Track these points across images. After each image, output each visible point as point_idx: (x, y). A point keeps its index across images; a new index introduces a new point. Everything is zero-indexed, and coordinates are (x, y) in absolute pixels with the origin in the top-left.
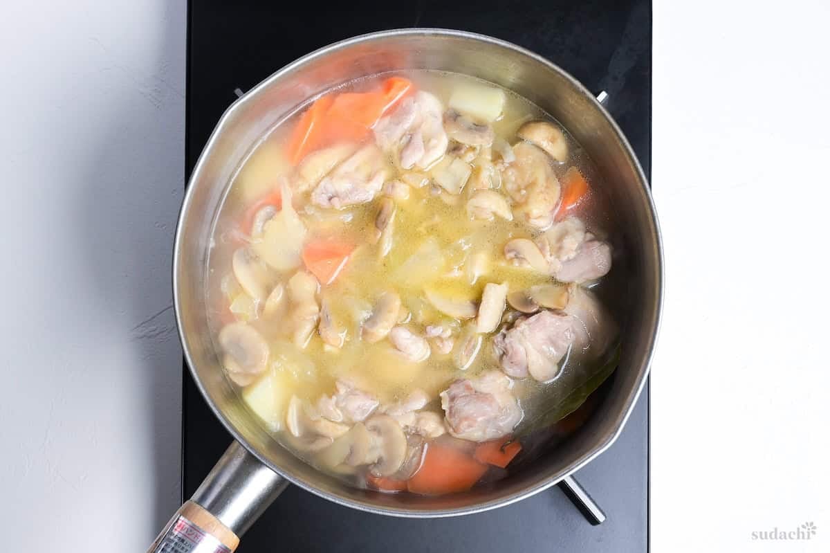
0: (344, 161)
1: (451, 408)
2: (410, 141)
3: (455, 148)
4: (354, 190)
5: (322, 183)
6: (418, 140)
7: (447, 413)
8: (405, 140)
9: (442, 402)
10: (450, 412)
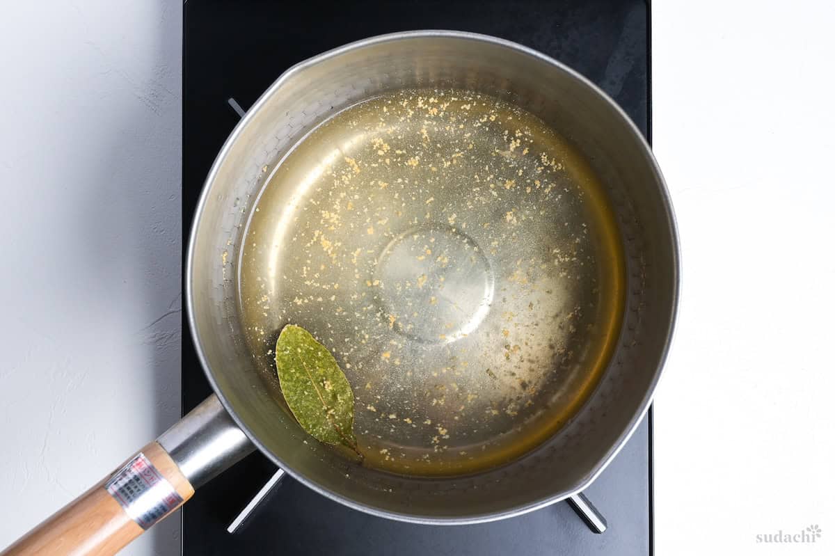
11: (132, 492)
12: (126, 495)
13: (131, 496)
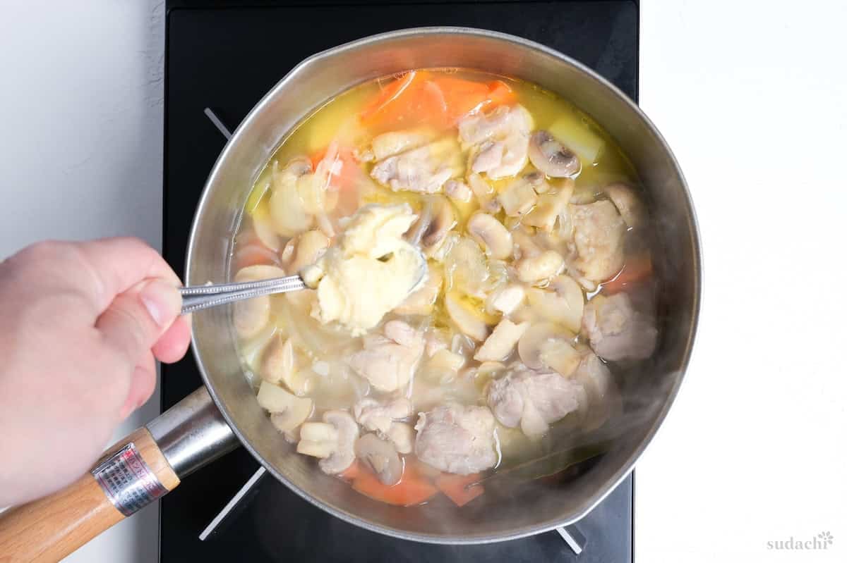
0: (418, 147)
1: (424, 430)
2: (489, 149)
3: (531, 175)
4: (417, 178)
5: (389, 161)
6: (498, 151)
7: (418, 435)
8: (486, 145)
9: (418, 422)
10: (422, 435)
11: (119, 483)
12: (113, 485)
13: (117, 487)
